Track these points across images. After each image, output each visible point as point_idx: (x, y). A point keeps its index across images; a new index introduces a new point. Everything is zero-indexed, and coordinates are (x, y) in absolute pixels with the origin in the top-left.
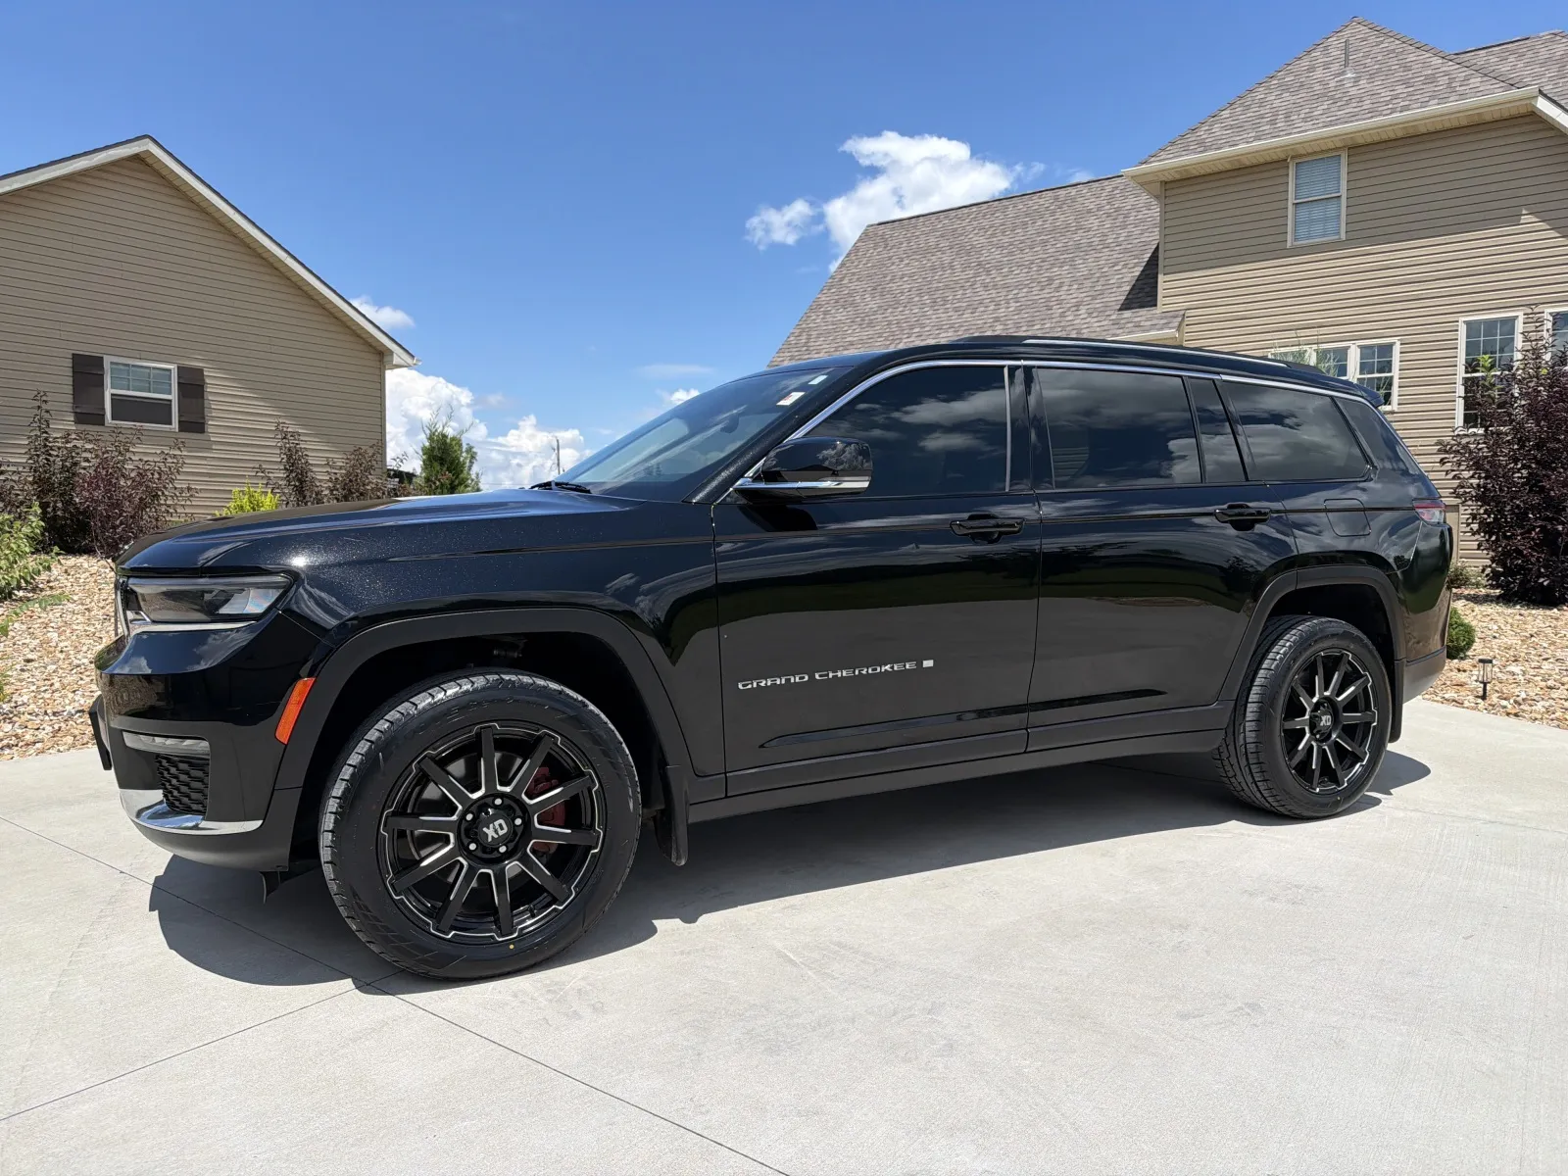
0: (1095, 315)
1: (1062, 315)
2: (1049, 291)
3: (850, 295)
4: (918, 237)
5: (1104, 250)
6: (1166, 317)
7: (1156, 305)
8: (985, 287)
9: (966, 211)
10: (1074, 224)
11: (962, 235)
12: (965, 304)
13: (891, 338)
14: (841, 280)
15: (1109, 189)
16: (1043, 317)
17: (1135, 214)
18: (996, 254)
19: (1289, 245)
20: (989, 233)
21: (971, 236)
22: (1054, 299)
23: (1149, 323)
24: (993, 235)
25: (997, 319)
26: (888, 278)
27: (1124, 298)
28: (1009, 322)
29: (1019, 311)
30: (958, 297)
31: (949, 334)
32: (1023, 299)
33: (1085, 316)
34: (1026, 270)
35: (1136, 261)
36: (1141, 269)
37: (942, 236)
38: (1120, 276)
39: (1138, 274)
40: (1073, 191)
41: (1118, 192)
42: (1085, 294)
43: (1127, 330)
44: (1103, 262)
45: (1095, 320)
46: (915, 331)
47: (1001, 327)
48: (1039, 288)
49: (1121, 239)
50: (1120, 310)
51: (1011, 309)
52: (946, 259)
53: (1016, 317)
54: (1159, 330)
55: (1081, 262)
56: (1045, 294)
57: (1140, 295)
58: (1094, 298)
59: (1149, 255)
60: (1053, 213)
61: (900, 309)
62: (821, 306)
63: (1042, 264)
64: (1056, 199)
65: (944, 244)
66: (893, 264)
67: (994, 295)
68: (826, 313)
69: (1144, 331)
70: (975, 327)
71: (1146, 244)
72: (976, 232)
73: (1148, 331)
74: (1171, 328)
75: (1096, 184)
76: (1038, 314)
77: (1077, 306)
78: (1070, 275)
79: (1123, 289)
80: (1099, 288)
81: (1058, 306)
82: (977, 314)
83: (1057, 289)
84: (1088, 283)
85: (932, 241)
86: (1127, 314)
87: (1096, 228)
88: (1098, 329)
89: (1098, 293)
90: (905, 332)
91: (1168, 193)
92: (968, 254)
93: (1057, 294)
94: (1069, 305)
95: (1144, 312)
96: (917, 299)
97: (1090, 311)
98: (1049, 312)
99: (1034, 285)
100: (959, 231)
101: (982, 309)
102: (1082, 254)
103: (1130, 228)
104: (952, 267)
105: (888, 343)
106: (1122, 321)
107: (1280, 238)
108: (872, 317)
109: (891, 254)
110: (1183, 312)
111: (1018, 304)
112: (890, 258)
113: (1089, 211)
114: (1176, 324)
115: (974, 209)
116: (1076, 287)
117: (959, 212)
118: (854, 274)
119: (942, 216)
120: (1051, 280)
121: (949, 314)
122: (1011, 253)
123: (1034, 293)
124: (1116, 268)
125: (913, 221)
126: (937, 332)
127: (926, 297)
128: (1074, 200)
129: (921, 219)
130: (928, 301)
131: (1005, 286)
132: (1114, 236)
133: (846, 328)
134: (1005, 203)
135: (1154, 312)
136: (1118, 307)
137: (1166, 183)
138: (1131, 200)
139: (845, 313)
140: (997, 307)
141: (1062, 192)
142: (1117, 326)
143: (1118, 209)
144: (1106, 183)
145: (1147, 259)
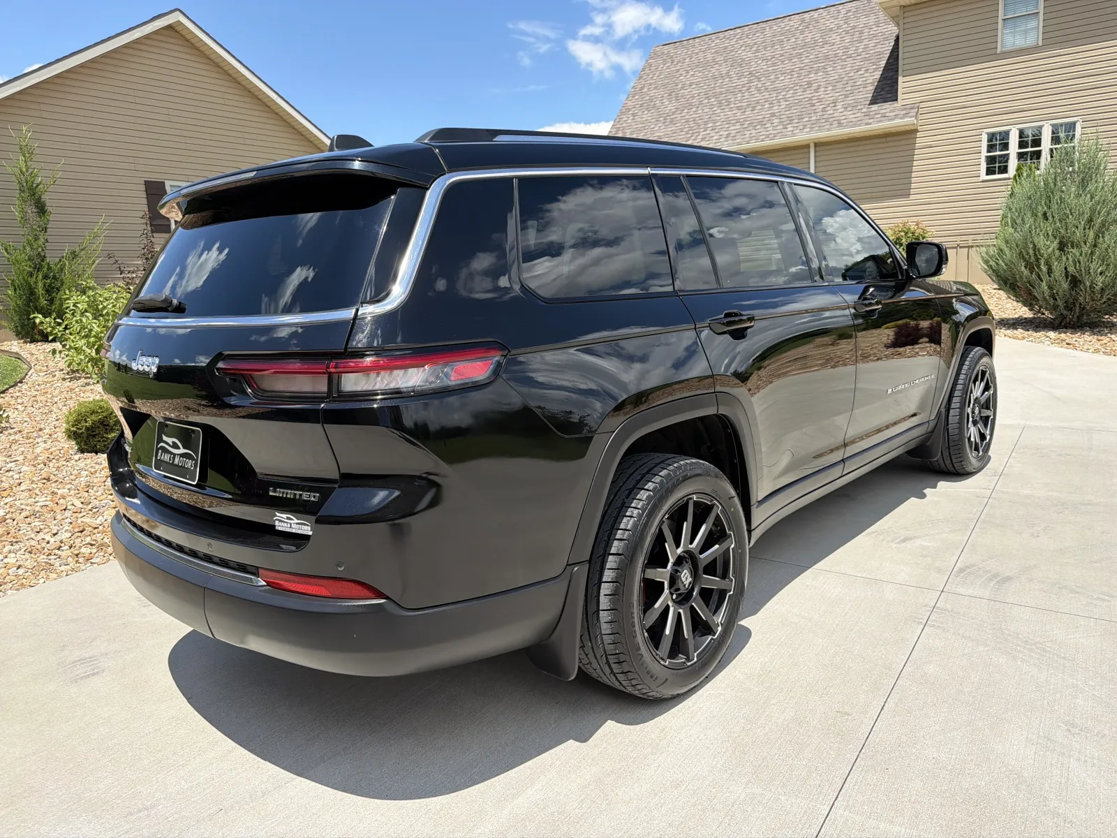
0: (849, 109)
1: (824, 110)
2: (809, 92)
3: (651, 100)
4: (697, 53)
5: (847, 60)
6: (905, 109)
7: (897, 100)
8: (759, 90)
9: (732, 32)
10: (821, 40)
11: (732, 51)
12: (746, 104)
13: (691, 132)
14: (642, 88)
15: (843, 12)
16: (810, 112)
17: (868, 30)
18: (763, 65)
19: (998, 51)
20: (753, 49)
21: (740, 52)
22: (814, 98)
23: (893, 114)
24: (757, 51)
25: (773, 115)
26: (679, 86)
27: (871, 95)
28: (782, 117)
29: (789, 107)
30: (739, 98)
31: (738, 127)
32: (791, 99)
33: (842, 110)
34: (789, 77)
35: (875, 67)
36: (881, 73)
37: (716, 52)
38: (864, 79)
39: (879, 77)
40: (816, 14)
41: (851, 14)
42: (838, 94)
43: (876, 120)
44: (849, 69)
45: (851, 112)
46: (709, 125)
47: (777, 121)
48: (802, 90)
49: (859, 51)
50: (869, 104)
51: (783, 107)
52: (724, 71)
53: (788, 112)
54: (901, 118)
55: (831, 69)
56: (808, 94)
57: (882, 93)
58: (847, 96)
59: (885, 62)
60: (802, 32)
61: (694, 109)
62: (630, 110)
63: (801, 72)
64: (803, 20)
65: (719, 58)
66: (681, 75)
67: (766, 97)
68: (634, 115)
69: (889, 120)
70: (757, 121)
71: (880, 53)
72: (743, 48)
73: (893, 120)
74: (911, 117)
75: (833, 8)
76: (805, 109)
77: (835, 102)
78: (824, 80)
79: (868, 89)
80: (850, 88)
81: (819, 103)
82: (755, 111)
83: (817, 90)
84: (840, 85)
85: (710, 57)
86: (875, 107)
87: (838, 43)
88: (854, 120)
89: (849, 92)
90: (701, 127)
91: (906, 15)
92: (740, 66)
93: (817, 94)
94: (827, 102)
95: (886, 105)
96: (706, 101)
97: (846, 106)
98: (814, 108)
99: (798, 87)
100: (730, 48)
101: (760, 107)
102: (831, 63)
103: (866, 42)
104: (729, 76)
105: (690, 135)
106: (872, 114)
107: (992, 46)
108: (672, 117)
109: (678, 68)
110: (918, 105)
111: (788, 103)
112: (678, 71)
113: (831, 30)
114: (914, 114)
115: (738, 31)
116: (830, 88)
117: (726, 33)
118: (650, 84)
119: (714, 37)
120: (810, 84)
121: (734, 112)
122: (774, 64)
123: (799, 94)
124: (860, 73)
125: (691, 41)
126: (727, 126)
127: (713, 100)
128: (817, 22)
129: (697, 40)
130: (715, 103)
131: (775, 90)
132: (854, 48)
133: (652, 126)
134: (763, 25)
135: (895, 105)
136: (868, 102)
137: (904, 7)
138: (863, 20)
139: (649, 115)
140: (771, 105)
141: (806, 15)
142: (868, 117)
143: (854, 27)
144: (841, 7)
145: (884, 65)
